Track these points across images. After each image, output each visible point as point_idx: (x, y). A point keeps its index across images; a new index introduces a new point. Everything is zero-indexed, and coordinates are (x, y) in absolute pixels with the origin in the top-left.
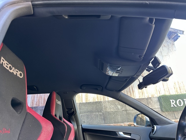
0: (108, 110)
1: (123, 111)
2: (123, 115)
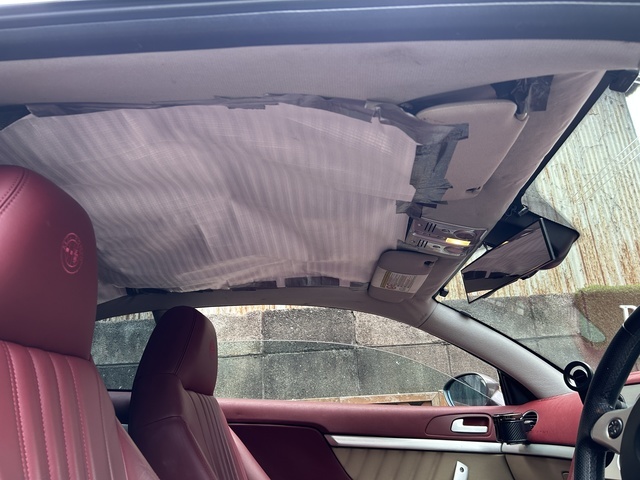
0: (378, 340)
1: (435, 343)
2: (436, 359)
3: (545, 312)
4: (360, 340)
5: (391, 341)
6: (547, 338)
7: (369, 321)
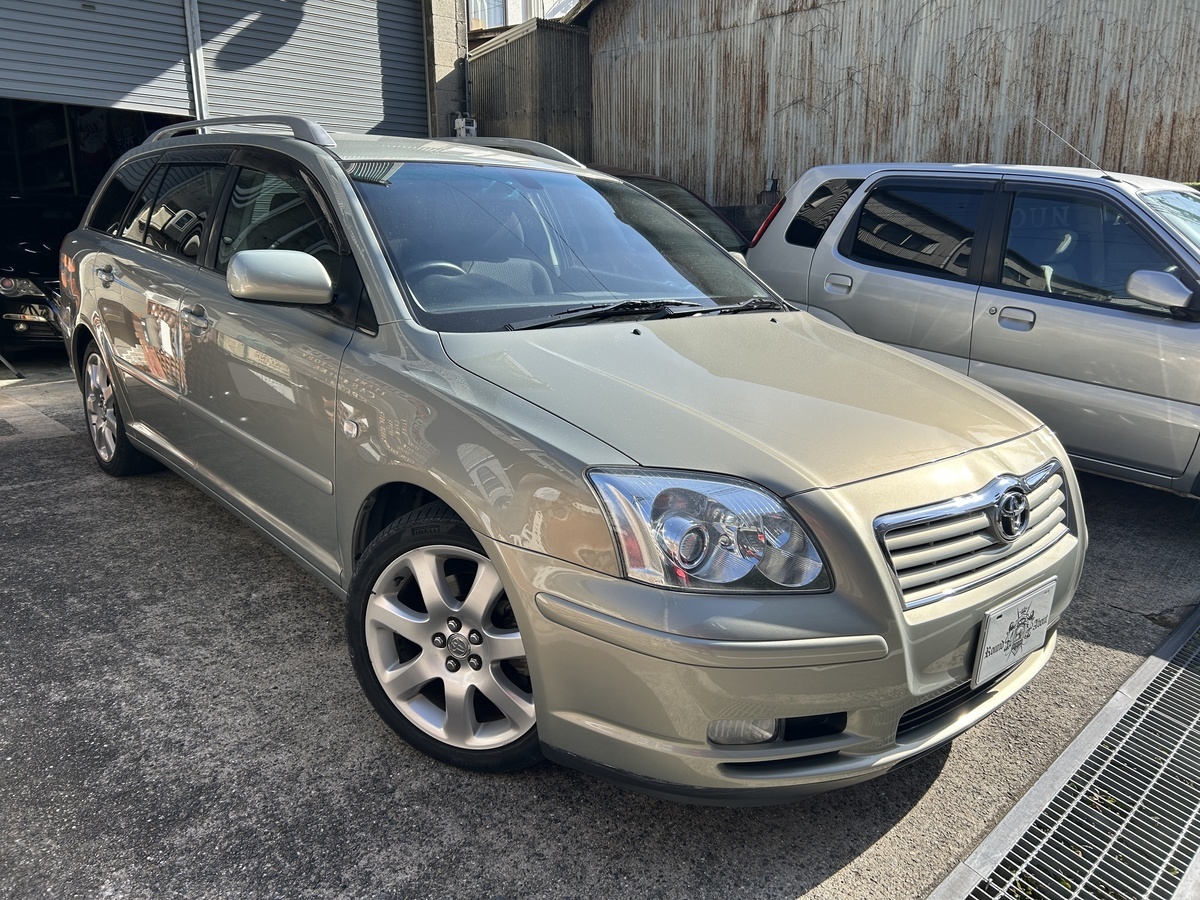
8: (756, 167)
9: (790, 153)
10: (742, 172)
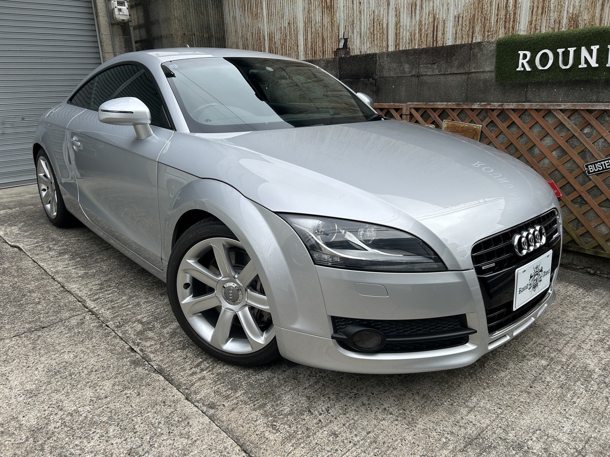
0: (386, 74)
1: (412, 76)
2: (412, 85)
3: (479, 55)
4: (378, 74)
5: (392, 74)
6: (475, 72)
7: (383, 63)
8: (332, 30)
9: (355, 15)
10: (323, 34)
